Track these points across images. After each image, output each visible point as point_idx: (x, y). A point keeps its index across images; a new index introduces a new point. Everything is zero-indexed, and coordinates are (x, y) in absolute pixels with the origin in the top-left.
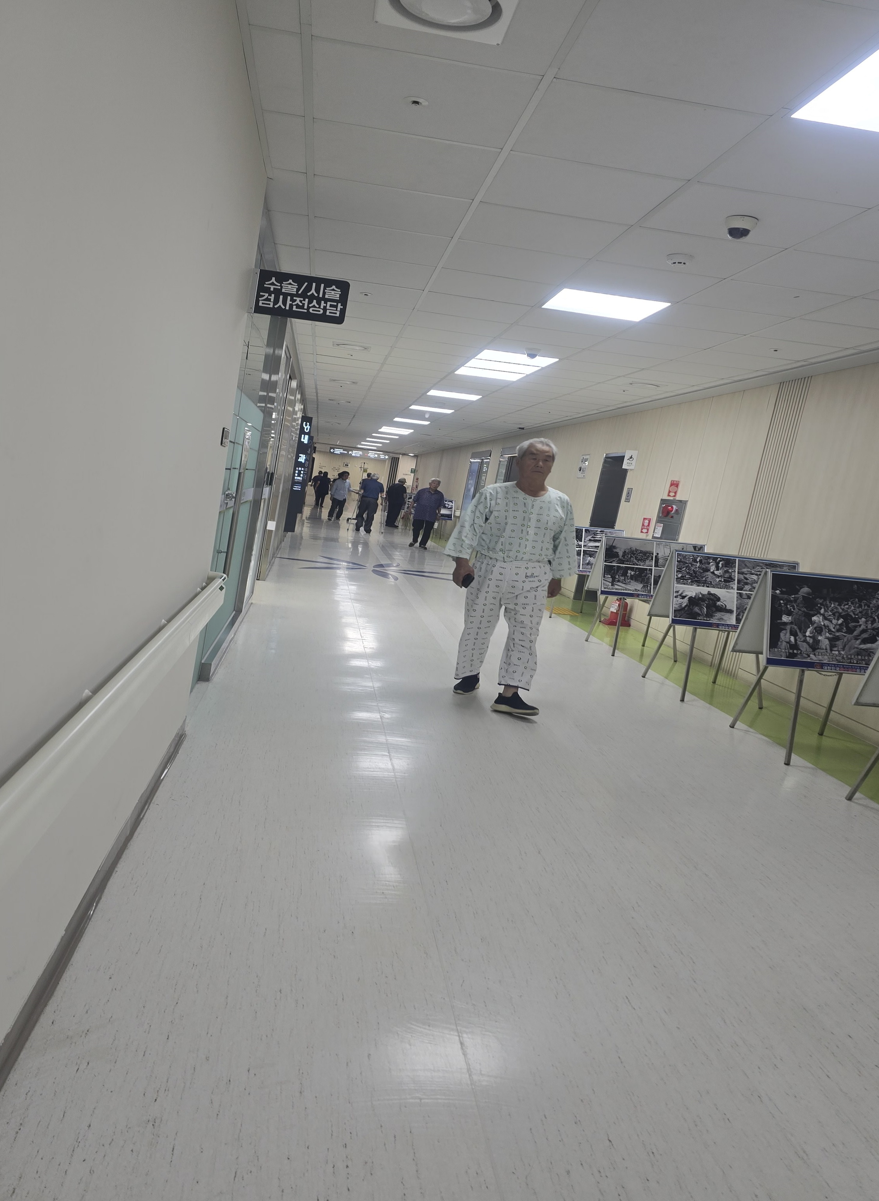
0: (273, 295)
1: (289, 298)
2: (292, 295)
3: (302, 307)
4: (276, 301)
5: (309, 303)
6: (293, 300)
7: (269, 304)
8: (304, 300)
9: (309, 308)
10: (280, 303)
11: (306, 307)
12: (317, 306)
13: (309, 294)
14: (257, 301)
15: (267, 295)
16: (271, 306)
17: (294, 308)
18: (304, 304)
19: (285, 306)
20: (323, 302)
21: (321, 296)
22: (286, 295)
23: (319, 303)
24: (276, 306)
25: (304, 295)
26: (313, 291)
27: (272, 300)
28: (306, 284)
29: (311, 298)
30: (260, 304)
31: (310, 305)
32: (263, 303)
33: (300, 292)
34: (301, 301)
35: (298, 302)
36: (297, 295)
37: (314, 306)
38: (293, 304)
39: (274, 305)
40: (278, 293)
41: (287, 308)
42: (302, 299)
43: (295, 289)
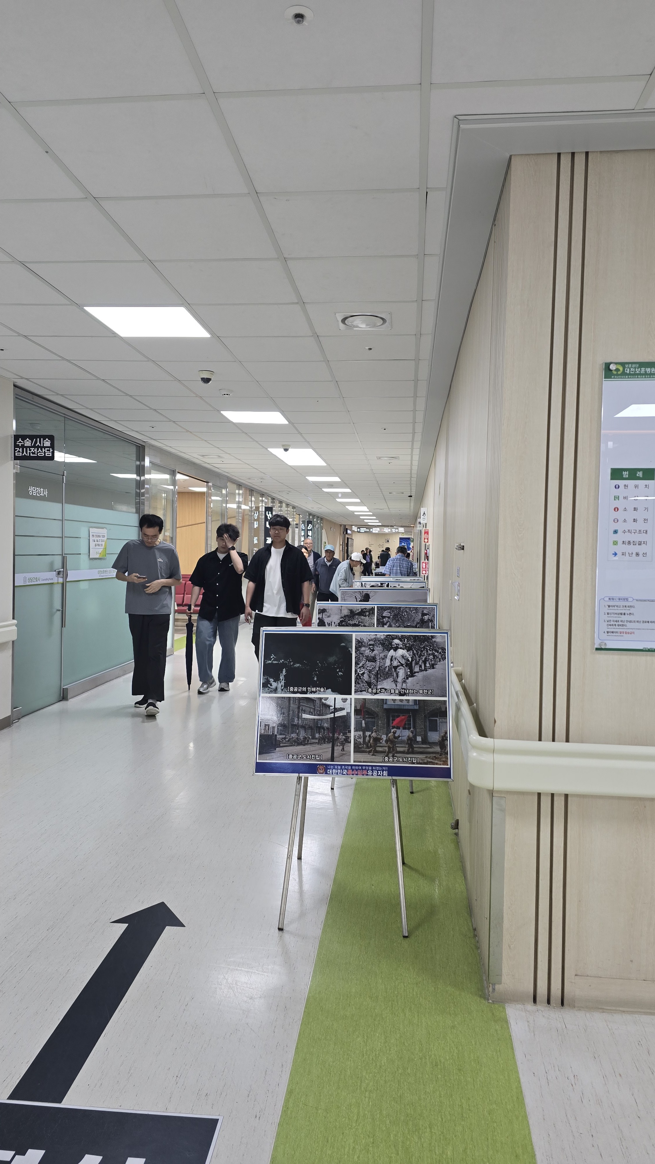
0: (21, 449)
1: (28, 449)
2: (29, 447)
3: (34, 453)
4: (23, 452)
5: (38, 450)
6: (30, 450)
7: (20, 454)
8: (35, 449)
9: (37, 453)
10: (25, 453)
11: (36, 453)
12: (41, 452)
13: (36, 445)
14: (15, 453)
15: (18, 449)
16: (21, 455)
17: (31, 455)
18: (35, 451)
19: (27, 454)
20: (43, 449)
21: (42, 446)
22: (27, 447)
23: (42, 450)
24: (23, 455)
25: (34, 447)
26: (38, 443)
27: (21, 452)
28: (35, 439)
29: (38, 447)
30: (16, 455)
31: (38, 452)
32: (17, 454)
33: (32, 445)
34: (33, 450)
35: (32, 451)
36: (32, 447)
37: (40, 452)
38: (31, 452)
39: (22, 454)
40: (23, 446)
41: (28, 455)
42: (34, 449)
43: (30, 444)
